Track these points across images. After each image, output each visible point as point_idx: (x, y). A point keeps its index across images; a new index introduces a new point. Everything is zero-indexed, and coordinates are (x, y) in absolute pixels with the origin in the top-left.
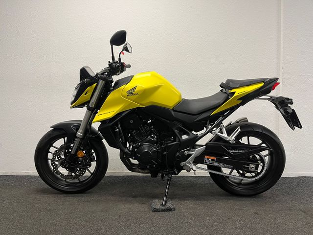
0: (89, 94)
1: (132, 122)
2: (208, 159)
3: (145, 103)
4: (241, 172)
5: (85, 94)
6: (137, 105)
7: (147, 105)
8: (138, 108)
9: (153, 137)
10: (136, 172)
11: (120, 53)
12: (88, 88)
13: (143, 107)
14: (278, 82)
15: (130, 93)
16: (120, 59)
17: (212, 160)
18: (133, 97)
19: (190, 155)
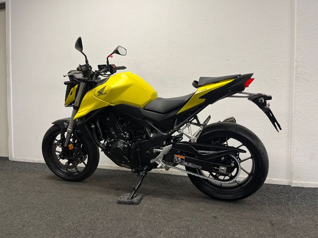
0: (74, 94)
1: (108, 119)
2: (178, 158)
3: (114, 102)
4: (214, 174)
5: (71, 94)
6: (107, 104)
7: (117, 104)
8: (109, 107)
9: (126, 135)
10: (123, 166)
11: (109, 56)
12: (72, 89)
13: (113, 105)
14: (252, 78)
15: (100, 93)
16: (108, 62)
17: (181, 159)
18: (103, 96)
19: (158, 153)
